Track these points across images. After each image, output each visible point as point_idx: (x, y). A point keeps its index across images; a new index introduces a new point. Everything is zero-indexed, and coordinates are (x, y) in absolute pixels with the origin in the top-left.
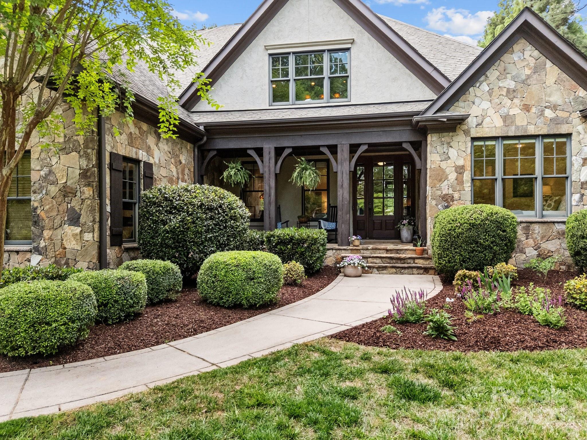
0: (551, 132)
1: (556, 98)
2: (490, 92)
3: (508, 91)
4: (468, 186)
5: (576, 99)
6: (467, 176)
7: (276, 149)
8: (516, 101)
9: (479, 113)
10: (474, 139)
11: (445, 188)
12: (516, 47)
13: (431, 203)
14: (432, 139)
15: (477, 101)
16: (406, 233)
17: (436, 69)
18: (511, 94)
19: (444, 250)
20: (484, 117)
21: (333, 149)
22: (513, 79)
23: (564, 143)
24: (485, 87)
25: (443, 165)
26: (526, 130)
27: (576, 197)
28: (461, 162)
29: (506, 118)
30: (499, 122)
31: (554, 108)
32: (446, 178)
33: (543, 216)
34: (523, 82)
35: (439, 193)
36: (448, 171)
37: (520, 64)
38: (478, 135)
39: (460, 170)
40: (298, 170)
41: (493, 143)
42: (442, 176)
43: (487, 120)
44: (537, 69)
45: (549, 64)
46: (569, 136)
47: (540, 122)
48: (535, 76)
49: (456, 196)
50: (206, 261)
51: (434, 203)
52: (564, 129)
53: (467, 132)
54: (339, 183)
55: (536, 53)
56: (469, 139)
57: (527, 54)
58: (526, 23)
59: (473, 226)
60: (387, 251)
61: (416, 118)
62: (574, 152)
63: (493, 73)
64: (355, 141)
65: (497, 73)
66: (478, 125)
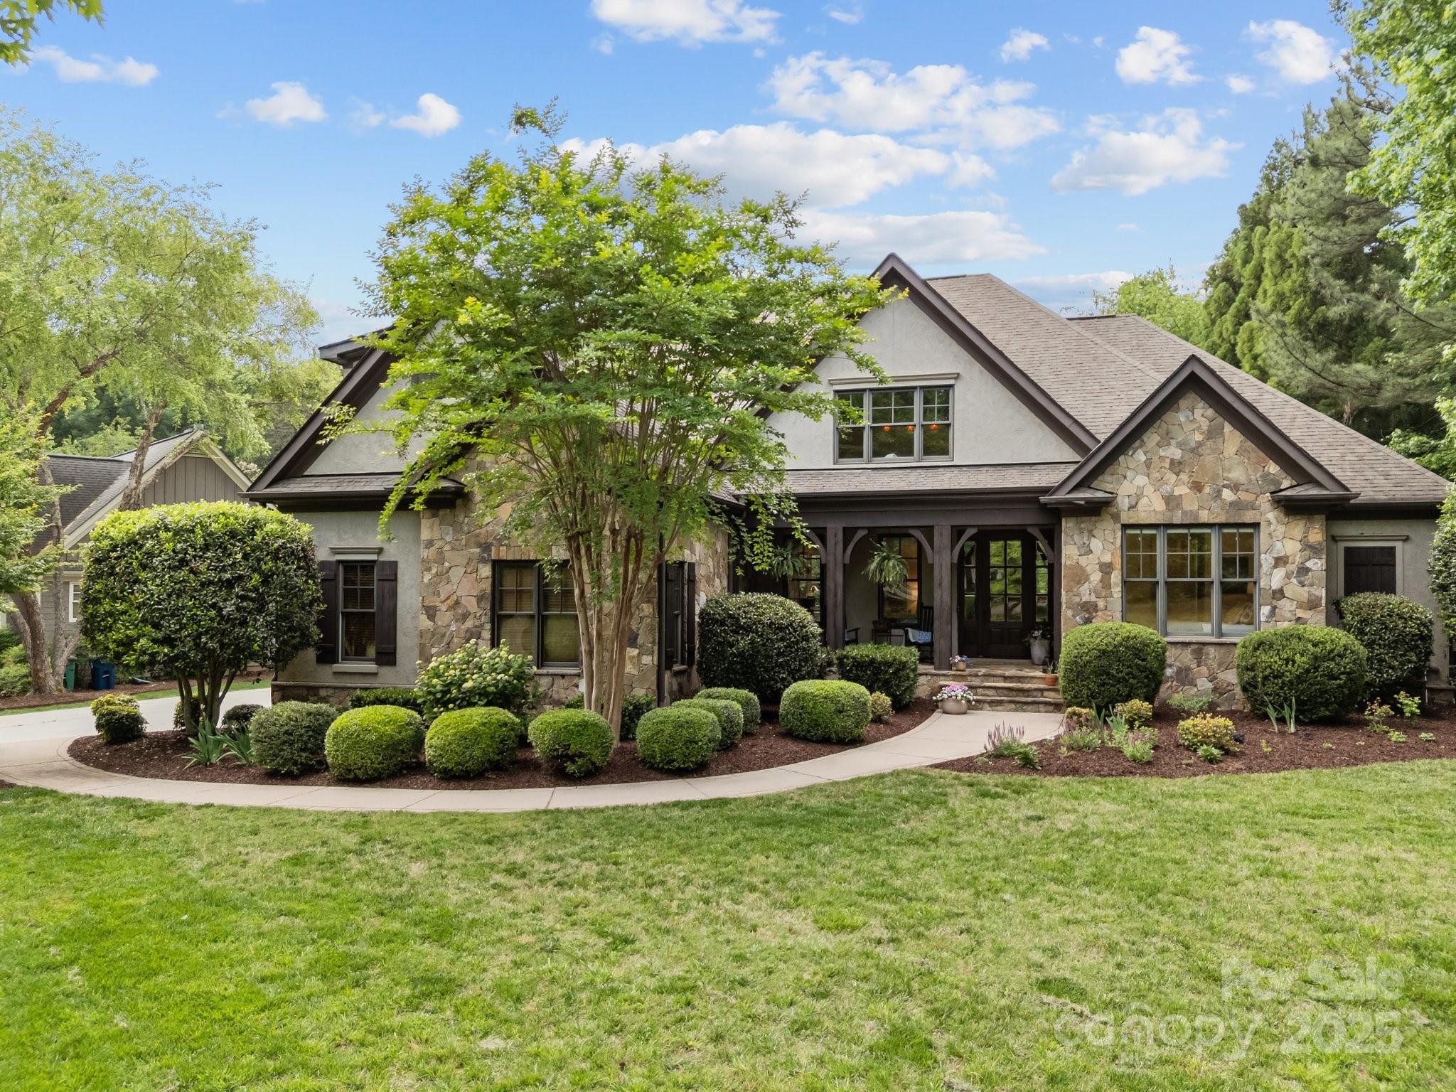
0: (1232, 521)
1: (1237, 474)
2: (1148, 464)
3: (1172, 461)
4: (1117, 591)
5: (1266, 476)
6: (1116, 577)
7: (845, 530)
8: (1184, 477)
9: (1133, 491)
10: (1125, 527)
11: (1085, 593)
12: (1183, 403)
13: (1066, 613)
14: (1067, 525)
15: (1129, 474)
16: (1038, 651)
17: (1076, 421)
18: (1176, 466)
19: (1071, 681)
20: (1139, 497)
21: (928, 531)
22: (1179, 445)
23: (1251, 535)
24: (1141, 456)
25: (1083, 561)
26: (1197, 516)
27: (1266, 610)
28: (1107, 558)
29: (1170, 500)
30: (1160, 505)
31: (1235, 487)
32: (1087, 579)
33: (1221, 635)
34: (1193, 450)
35: (1077, 599)
36: (1089, 569)
37: (1188, 427)
38: (1132, 521)
39: (1106, 569)
40: (877, 559)
41: (1153, 532)
42: (1081, 577)
43: (1144, 501)
44: (1214, 433)
45: (1228, 428)
46: (1256, 525)
47: (1215, 506)
48: (1209, 444)
49: (1101, 604)
50: (787, 691)
51: (1070, 613)
52: (1249, 517)
53: (1116, 517)
54: (936, 580)
55: (1210, 412)
56: (1119, 526)
57: (1198, 412)
58: (1193, 374)
59: (1104, 653)
60: (1006, 678)
61: (1043, 499)
62: (1263, 548)
63: (1151, 438)
64: (960, 521)
65: (1157, 438)
66: (1131, 507)
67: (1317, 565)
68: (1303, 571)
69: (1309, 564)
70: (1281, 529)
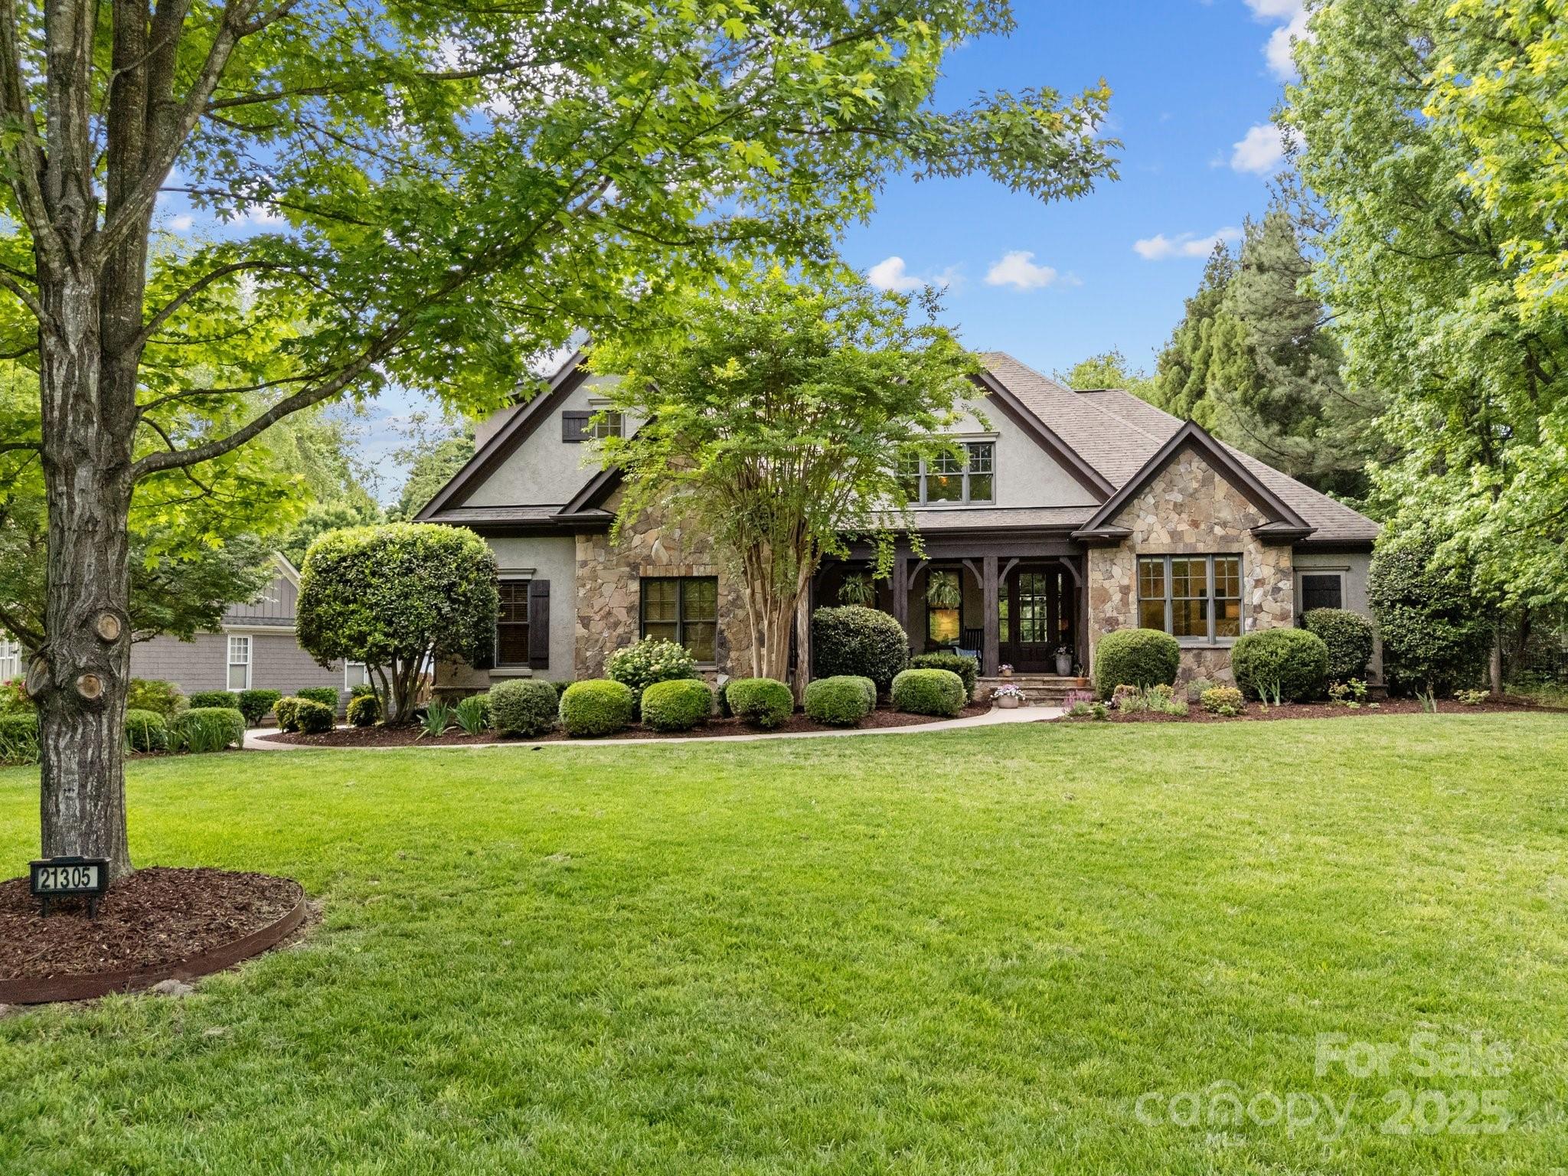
0: (1222, 551)
1: (1226, 514)
2: (1156, 506)
3: (1175, 504)
4: (1134, 608)
5: (1247, 516)
6: (1133, 597)
7: (910, 561)
8: (1183, 516)
9: (1145, 528)
10: (1139, 556)
11: (1109, 610)
12: (1183, 457)
13: (1093, 626)
14: (1093, 555)
15: (1142, 514)
16: (1063, 664)
17: (1096, 473)
18: (1178, 508)
19: (1108, 674)
20: (1150, 532)
21: (977, 562)
22: (1181, 491)
23: (1236, 563)
24: (1150, 500)
25: (1107, 584)
26: (1195, 548)
27: (1249, 621)
28: (1126, 582)
29: (1175, 535)
30: (1166, 539)
31: (1224, 525)
32: (1110, 599)
33: (1215, 642)
34: (1191, 495)
35: (1102, 615)
36: (1111, 591)
37: (1187, 477)
38: (1145, 552)
39: (1125, 590)
40: (936, 586)
41: (1160, 560)
42: (1104, 597)
43: (1153, 535)
44: (1206, 482)
45: (1217, 477)
46: (1240, 555)
47: (1209, 539)
48: (1203, 490)
49: (1121, 619)
51: (1097, 626)
52: (1235, 548)
53: (1132, 549)
54: (986, 603)
55: (1204, 465)
56: (1134, 556)
57: (1195, 465)
58: (1191, 435)
59: (1134, 650)
60: (1044, 682)
61: (1075, 533)
62: (1246, 572)
63: (1159, 485)
64: (1004, 554)
65: (1163, 485)
66: (1144, 540)
67: (1286, 585)
68: (1276, 590)
69: (1280, 585)
70: (1260, 557)
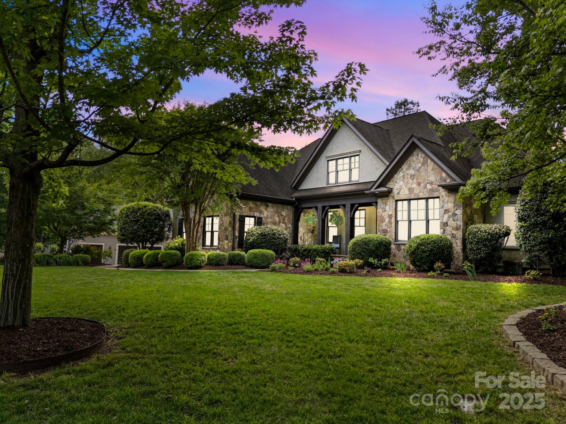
0: (431, 196)
1: (432, 178)
2: (404, 176)
3: (411, 175)
4: (393, 225)
5: (441, 178)
6: (393, 220)
7: (323, 207)
8: (415, 180)
9: (398, 187)
10: (397, 201)
11: (384, 226)
12: (415, 153)
14: (380, 201)
15: (398, 181)
18: (412, 177)
20: (400, 189)
21: (344, 206)
22: (413, 169)
24: (401, 174)
25: (383, 214)
26: (419, 195)
27: (442, 231)
28: (390, 213)
29: (411, 190)
30: (407, 192)
32: (385, 220)
34: (418, 170)
35: (381, 228)
36: (385, 217)
37: (416, 162)
38: (399, 199)
39: (391, 217)
42: (383, 220)
43: (402, 191)
44: (424, 163)
45: (429, 161)
46: (438, 198)
47: (424, 191)
48: (423, 167)
49: (389, 230)
51: (379, 233)
52: (436, 195)
53: (393, 197)
55: (423, 155)
56: (394, 201)
57: (420, 155)
58: (413, 142)
61: (365, 192)
62: (441, 206)
65: (406, 167)
66: (398, 193)
67: (459, 212)
68: (455, 215)
69: (456, 212)
70: (447, 198)
